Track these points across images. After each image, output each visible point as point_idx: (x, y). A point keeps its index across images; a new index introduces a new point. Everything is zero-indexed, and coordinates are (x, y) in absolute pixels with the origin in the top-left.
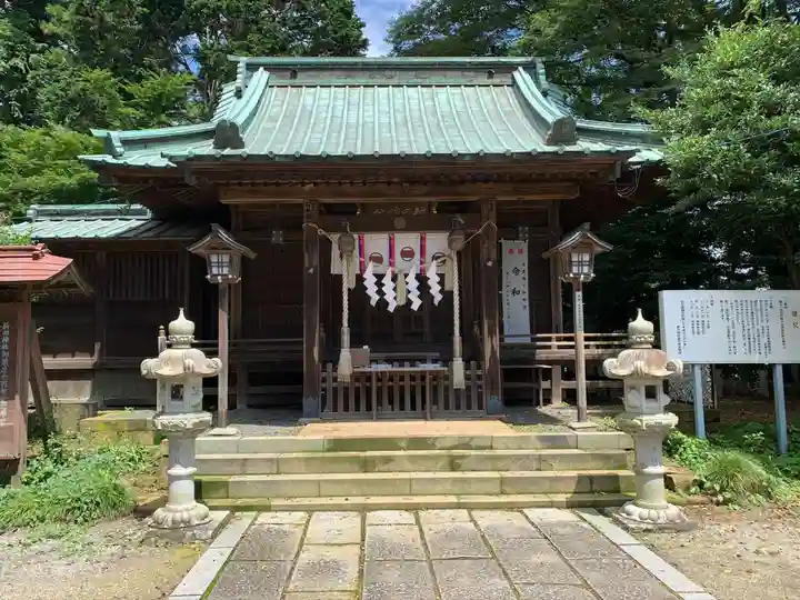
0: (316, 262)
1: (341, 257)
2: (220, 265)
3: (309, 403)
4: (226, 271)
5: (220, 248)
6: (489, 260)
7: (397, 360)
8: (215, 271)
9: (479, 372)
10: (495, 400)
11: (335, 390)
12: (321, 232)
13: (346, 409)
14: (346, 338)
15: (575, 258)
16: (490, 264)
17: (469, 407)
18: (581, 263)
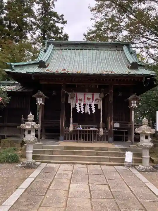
0: (64, 100)
1: (71, 99)
2: (40, 100)
3: (61, 137)
4: (41, 102)
5: (40, 96)
6: (110, 101)
7: (85, 127)
8: (38, 102)
9: (107, 131)
10: (111, 139)
11: (68, 134)
12: (66, 92)
13: (71, 139)
14: (71, 121)
15: (132, 102)
16: (111, 102)
17: (104, 141)
18: (134, 103)
